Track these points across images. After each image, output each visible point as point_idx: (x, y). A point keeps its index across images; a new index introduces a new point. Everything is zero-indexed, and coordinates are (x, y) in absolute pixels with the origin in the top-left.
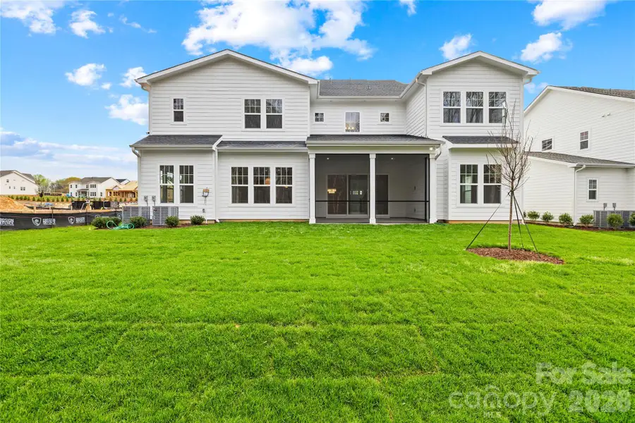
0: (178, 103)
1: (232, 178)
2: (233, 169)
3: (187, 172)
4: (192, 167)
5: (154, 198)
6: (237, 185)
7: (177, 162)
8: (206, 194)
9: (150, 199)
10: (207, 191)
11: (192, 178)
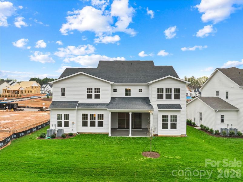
0: (63, 90)
1: (82, 117)
2: (83, 114)
3: (67, 116)
4: (68, 114)
5: (55, 125)
6: (84, 120)
7: (63, 113)
8: (73, 124)
9: (54, 125)
10: (73, 123)
11: (68, 118)
